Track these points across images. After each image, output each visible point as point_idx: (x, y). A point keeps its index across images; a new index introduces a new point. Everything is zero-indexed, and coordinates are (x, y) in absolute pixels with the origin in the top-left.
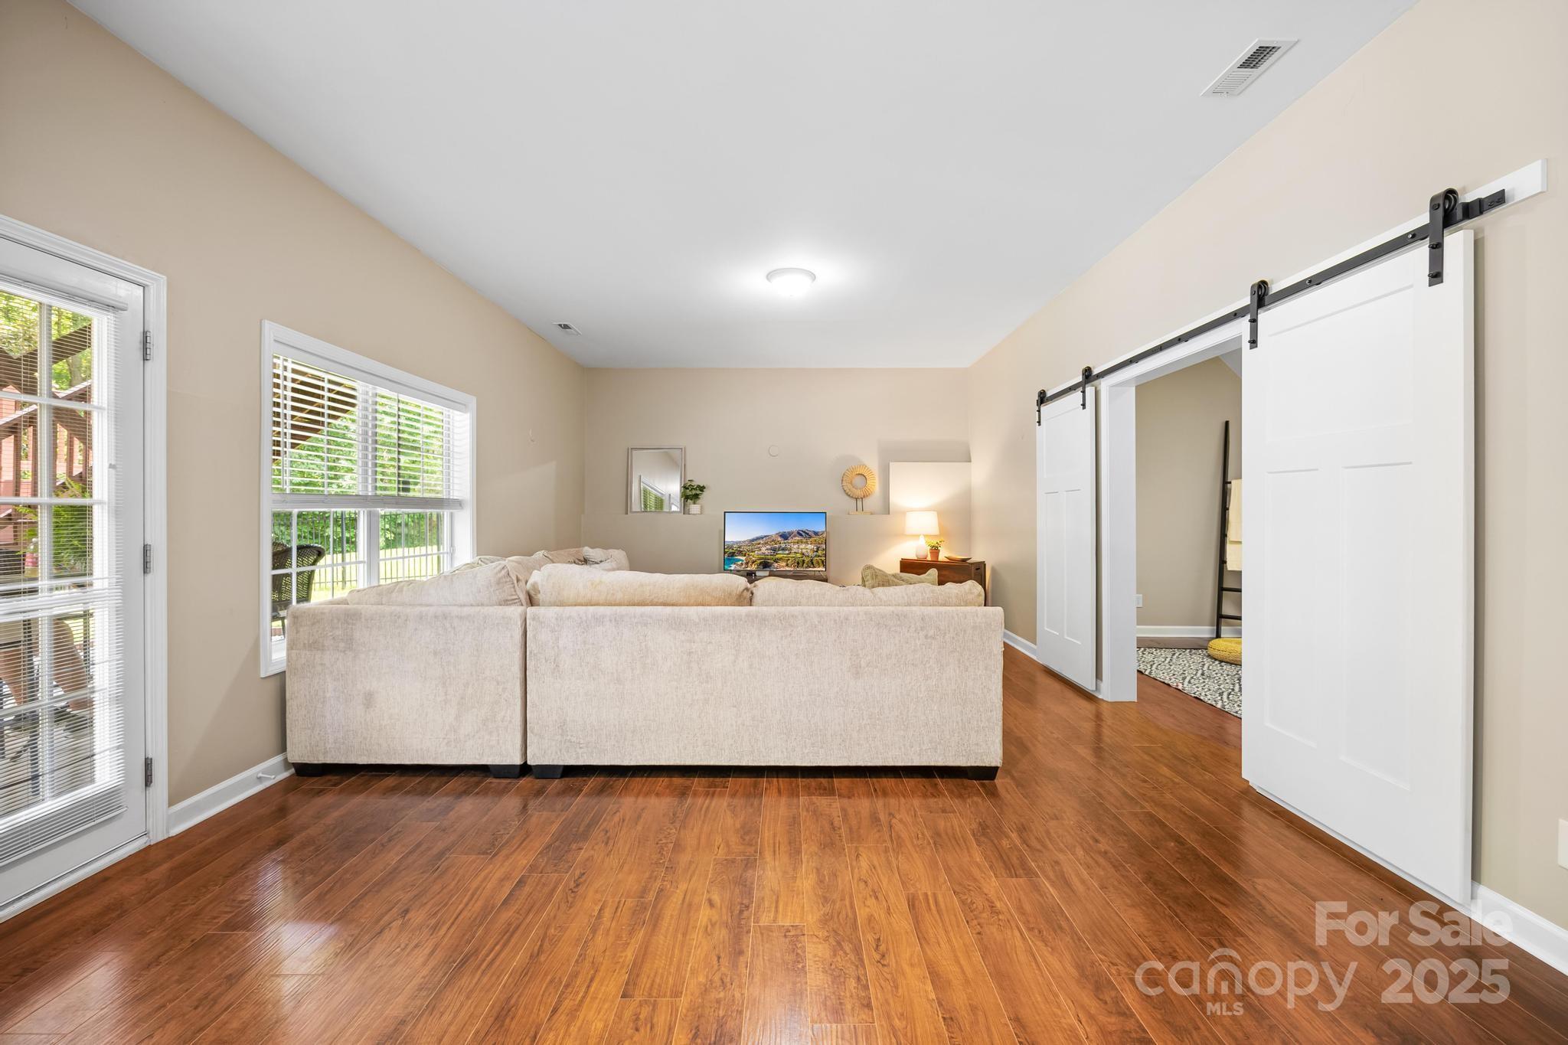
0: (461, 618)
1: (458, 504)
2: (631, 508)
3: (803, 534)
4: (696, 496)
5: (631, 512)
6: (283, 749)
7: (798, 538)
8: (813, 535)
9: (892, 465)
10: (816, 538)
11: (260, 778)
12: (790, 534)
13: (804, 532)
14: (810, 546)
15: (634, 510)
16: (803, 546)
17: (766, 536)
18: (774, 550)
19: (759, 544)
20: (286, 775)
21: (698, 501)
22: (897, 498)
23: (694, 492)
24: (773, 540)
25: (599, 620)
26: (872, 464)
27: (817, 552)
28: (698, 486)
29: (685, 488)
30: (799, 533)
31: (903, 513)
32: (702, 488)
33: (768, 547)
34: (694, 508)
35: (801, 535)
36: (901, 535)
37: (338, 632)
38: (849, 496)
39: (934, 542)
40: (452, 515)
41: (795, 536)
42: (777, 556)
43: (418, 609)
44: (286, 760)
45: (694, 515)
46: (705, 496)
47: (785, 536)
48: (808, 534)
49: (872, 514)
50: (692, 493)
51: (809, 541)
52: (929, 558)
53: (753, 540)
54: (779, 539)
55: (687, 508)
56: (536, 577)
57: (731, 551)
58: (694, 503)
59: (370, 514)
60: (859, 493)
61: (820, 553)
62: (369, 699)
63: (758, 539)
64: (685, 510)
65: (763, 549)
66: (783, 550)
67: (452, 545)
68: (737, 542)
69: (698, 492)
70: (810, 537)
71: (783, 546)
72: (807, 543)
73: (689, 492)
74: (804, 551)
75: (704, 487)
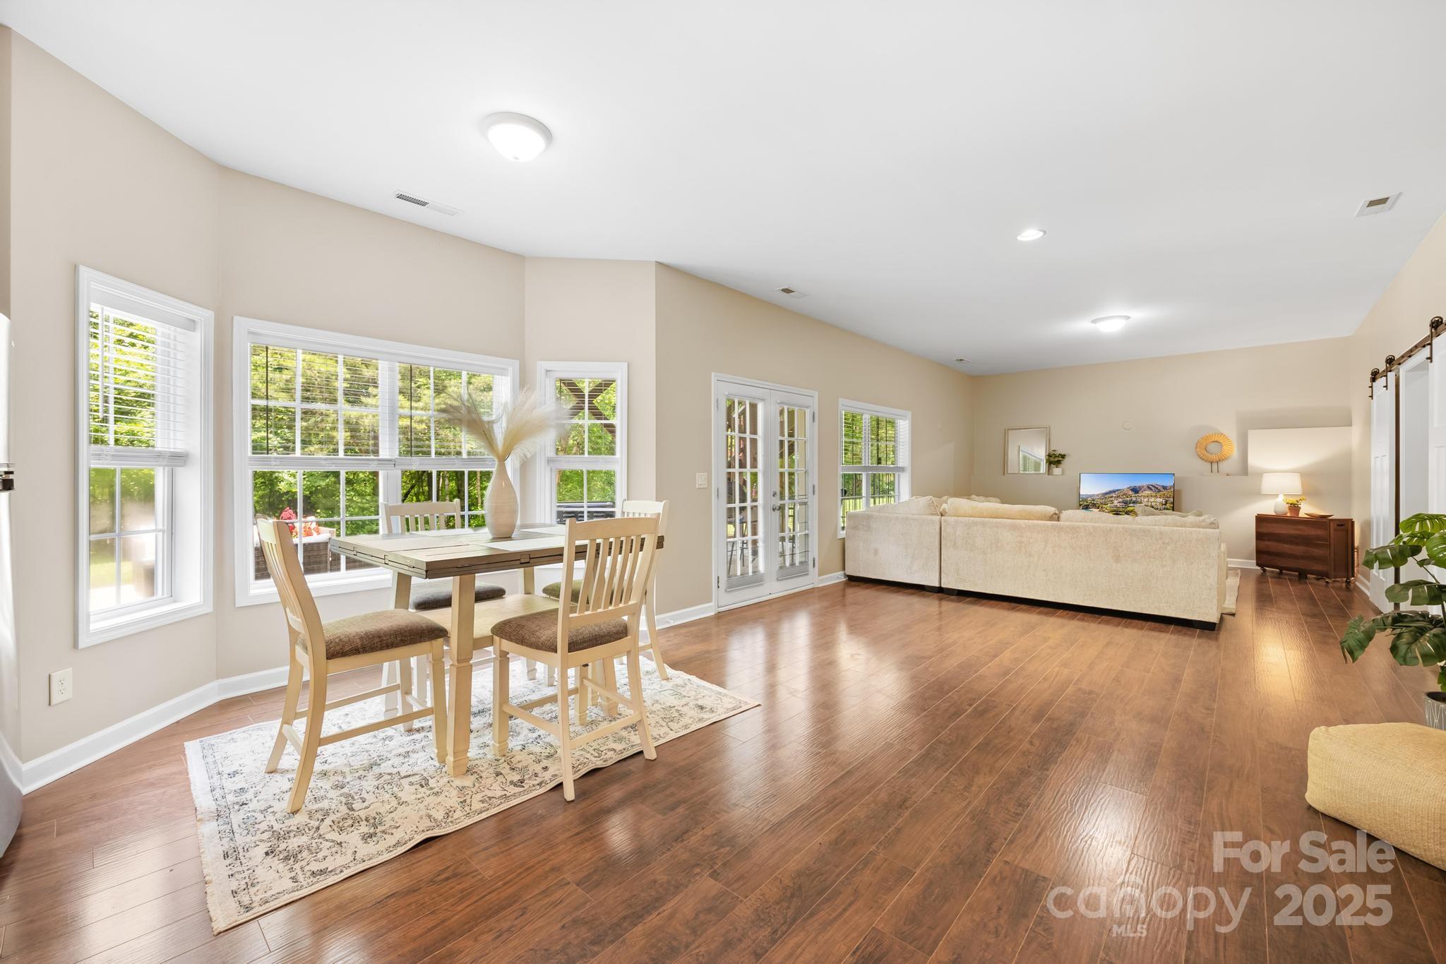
0: (913, 519)
1: (902, 469)
2: (1007, 471)
3: (1153, 488)
4: (1058, 462)
5: (1007, 473)
6: (844, 569)
7: (1148, 492)
8: (1161, 489)
9: (1250, 432)
10: (1165, 492)
11: (838, 577)
12: (1140, 488)
13: (1154, 486)
14: (1160, 500)
15: (1009, 472)
16: (1153, 499)
17: (1118, 490)
18: (1126, 503)
19: (1112, 497)
20: (844, 580)
21: (1061, 466)
22: (1254, 461)
23: (1056, 459)
24: (1124, 494)
25: (975, 524)
26: (1231, 432)
27: (1165, 505)
28: (1060, 454)
29: (1049, 456)
30: (1148, 487)
31: (1260, 474)
32: (1063, 456)
33: (1121, 500)
34: (1057, 471)
35: (1151, 489)
36: (1257, 494)
37: (865, 523)
38: (1203, 460)
39: (1293, 500)
40: (899, 475)
41: (1145, 490)
42: (1128, 509)
43: (895, 515)
44: (845, 573)
45: (1056, 475)
46: (1065, 462)
47: (1136, 490)
48: (1157, 488)
49: (1228, 475)
50: (1055, 460)
51: (1158, 495)
52: (1289, 515)
53: (1106, 494)
54: (1131, 493)
55: (1050, 471)
56: (944, 506)
57: (1085, 503)
58: (1057, 467)
59: (867, 474)
60: (1214, 457)
61: (1168, 506)
62: (876, 552)
63: (1110, 492)
64: (1049, 471)
65: (1116, 502)
66: (1134, 503)
67: (899, 491)
68: (1091, 496)
69: (1060, 459)
70: (1159, 491)
71: (1134, 499)
72: (1156, 496)
73: (1052, 459)
74: (1153, 504)
75: (1065, 455)
